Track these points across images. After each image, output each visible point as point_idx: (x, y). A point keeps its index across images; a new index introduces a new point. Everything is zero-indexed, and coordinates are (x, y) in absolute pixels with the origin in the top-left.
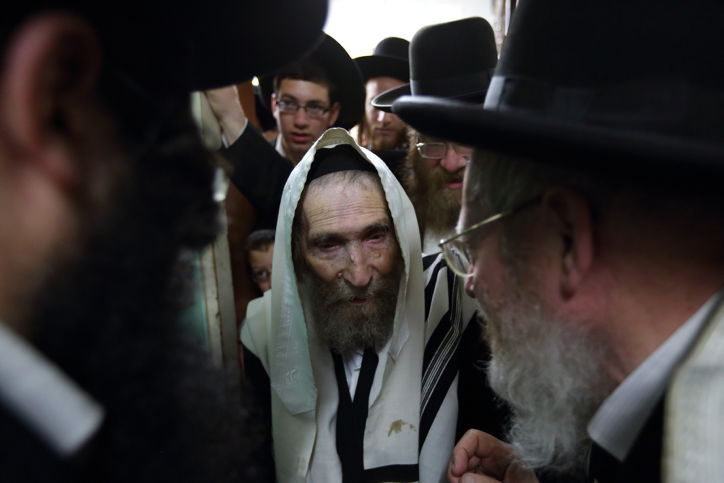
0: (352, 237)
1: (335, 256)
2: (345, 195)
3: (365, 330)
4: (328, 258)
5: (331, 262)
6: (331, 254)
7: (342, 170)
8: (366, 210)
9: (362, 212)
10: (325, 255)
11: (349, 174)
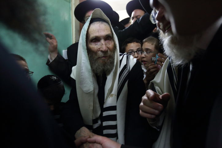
0: (102, 38)
1: (97, 44)
2: (100, 27)
3: (106, 67)
4: (96, 45)
5: (96, 46)
6: (96, 44)
7: (98, 21)
8: (106, 31)
9: (105, 31)
10: (94, 44)
11: (101, 22)
